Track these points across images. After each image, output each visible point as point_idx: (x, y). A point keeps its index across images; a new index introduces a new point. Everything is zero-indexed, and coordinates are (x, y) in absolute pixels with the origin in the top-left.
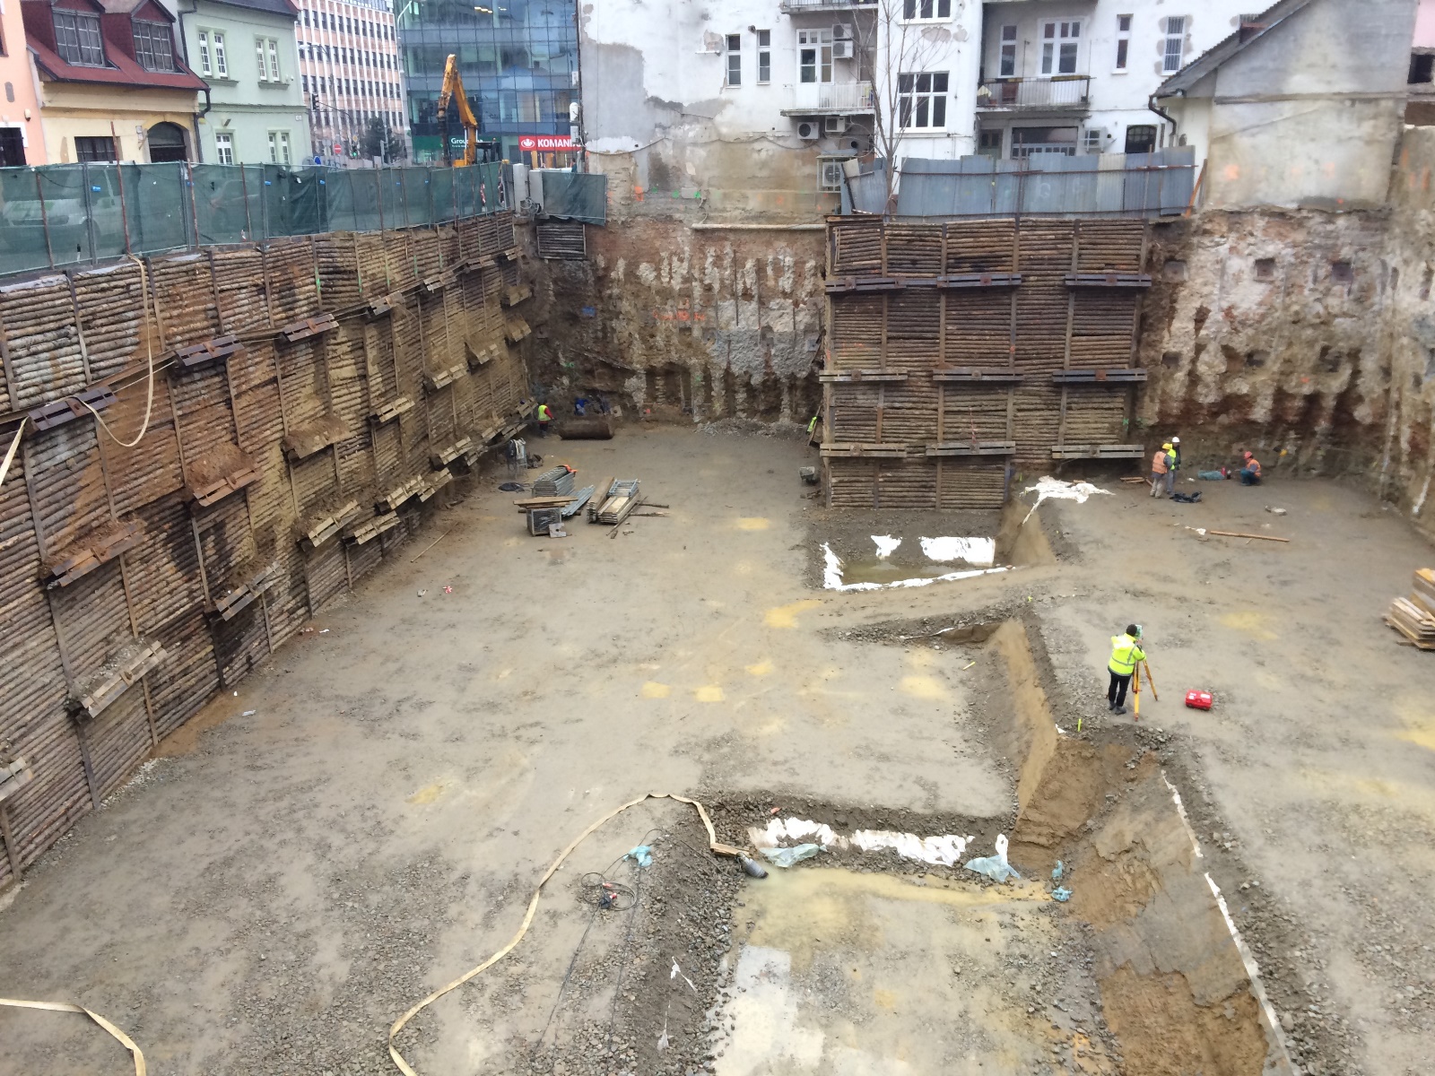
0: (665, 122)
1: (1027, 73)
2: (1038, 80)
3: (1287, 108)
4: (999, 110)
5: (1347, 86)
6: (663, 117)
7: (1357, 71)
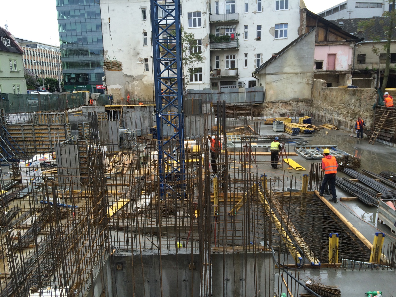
0: (128, 81)
1: (222, 68)
2: (225, 70)
3: (285, 76)
4: (216, 77)
5: (298, 70)
6: (128, 79)
7: (301, 66)
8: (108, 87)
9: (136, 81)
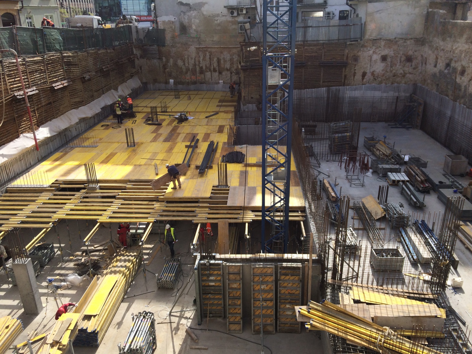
0: (184, 11)
3: (392, 4)
6: (183, 8)
8: (159, 19)
9: (193, 11)
